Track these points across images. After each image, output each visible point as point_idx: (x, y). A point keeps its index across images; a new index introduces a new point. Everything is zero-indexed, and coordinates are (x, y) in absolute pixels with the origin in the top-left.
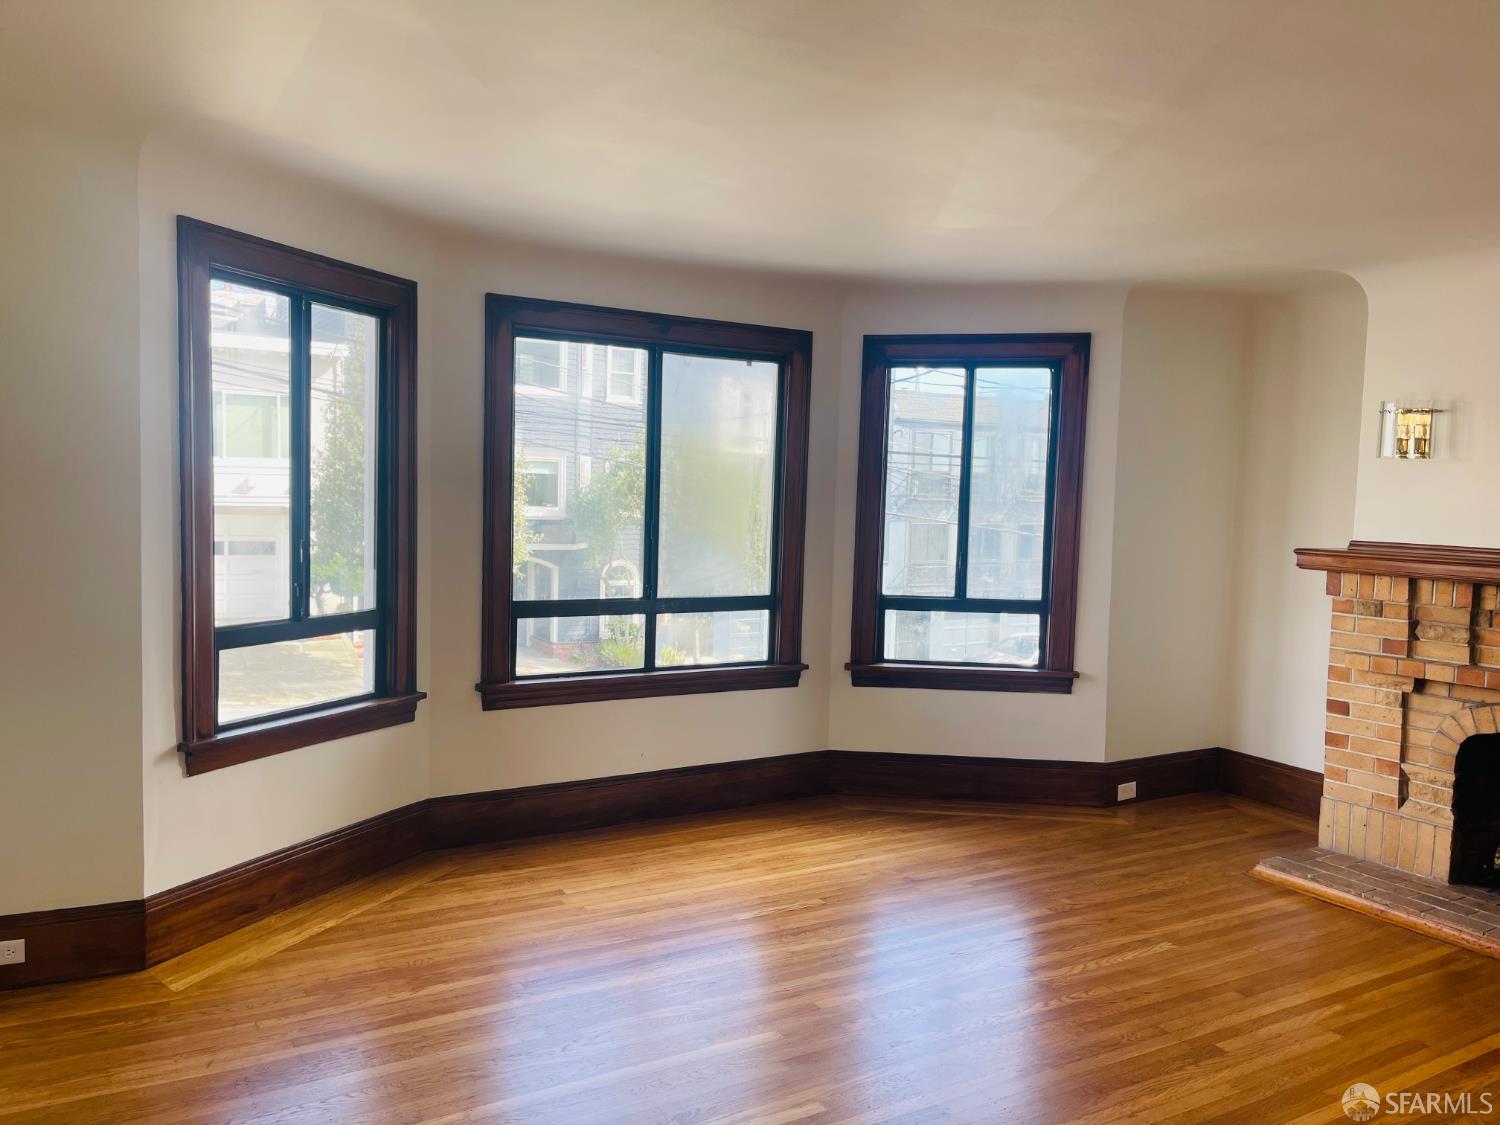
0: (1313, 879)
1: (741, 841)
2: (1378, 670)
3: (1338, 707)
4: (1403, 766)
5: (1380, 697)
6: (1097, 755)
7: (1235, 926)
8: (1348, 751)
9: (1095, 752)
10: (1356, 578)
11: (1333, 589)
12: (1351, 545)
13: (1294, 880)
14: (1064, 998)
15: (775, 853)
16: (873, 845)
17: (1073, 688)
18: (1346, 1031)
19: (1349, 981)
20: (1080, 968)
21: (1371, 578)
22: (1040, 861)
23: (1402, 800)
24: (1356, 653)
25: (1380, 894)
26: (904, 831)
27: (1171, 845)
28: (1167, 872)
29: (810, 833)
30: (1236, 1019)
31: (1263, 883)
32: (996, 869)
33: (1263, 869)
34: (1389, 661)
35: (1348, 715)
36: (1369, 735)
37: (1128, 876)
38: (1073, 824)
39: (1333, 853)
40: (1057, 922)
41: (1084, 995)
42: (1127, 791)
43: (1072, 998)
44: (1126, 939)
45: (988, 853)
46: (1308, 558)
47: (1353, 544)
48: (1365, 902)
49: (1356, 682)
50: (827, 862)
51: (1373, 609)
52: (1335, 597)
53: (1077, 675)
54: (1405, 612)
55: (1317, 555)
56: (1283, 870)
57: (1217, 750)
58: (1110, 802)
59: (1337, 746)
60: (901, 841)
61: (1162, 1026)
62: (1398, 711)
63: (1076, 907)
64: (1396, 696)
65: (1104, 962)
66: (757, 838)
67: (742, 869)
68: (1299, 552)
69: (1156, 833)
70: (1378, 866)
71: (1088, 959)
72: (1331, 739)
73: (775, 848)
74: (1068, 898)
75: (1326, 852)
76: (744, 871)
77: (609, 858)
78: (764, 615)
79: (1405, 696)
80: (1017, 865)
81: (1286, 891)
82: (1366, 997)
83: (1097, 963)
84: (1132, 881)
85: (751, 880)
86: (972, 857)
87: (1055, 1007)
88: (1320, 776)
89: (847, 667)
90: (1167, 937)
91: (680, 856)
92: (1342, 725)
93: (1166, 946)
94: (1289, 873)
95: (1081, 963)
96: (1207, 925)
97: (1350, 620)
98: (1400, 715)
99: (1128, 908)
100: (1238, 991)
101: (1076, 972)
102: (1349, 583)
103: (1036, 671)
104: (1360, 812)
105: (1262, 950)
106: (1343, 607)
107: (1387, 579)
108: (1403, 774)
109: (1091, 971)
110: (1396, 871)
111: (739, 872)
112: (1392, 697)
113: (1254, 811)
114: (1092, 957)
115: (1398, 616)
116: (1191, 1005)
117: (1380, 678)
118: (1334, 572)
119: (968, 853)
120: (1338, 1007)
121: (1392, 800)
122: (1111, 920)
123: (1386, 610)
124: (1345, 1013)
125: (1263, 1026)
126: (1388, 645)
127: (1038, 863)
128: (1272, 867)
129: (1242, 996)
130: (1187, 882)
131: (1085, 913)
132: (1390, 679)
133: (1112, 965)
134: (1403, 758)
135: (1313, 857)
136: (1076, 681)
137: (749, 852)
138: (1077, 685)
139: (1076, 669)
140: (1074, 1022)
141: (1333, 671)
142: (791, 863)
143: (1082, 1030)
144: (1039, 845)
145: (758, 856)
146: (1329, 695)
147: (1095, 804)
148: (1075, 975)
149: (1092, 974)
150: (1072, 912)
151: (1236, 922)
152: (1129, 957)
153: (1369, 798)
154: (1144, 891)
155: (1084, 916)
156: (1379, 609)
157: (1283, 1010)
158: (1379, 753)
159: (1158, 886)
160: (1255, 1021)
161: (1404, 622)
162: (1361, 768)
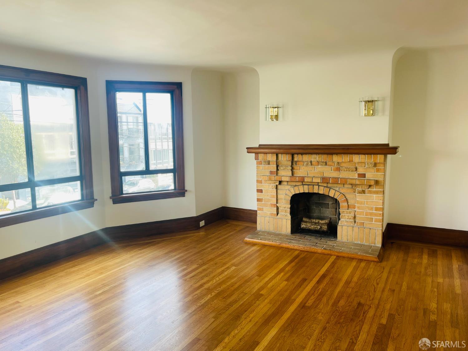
0: (261, 239)
1: (83, 266)
2: (270, 179)
3: (260, 191)
4: (277, 205)
5: (270, 187)
6: (194, 215)
7: (248, 257)
8: (263, 202)
9: (193, 213)
10: (263, 155)
11: (257, 158)
12: (259, 146)
13: (255, 240)
14: (215, 291)
15: (99, 267)
16: (132, 257)
17: (185, 195)
18: (287, 280)
19: (281, 266)
20: (215, 281)
21: (266, 154)
22: (186, 250)
23: (277, 214)
24: (263, 175)
25: (277, 240)
26: (140, 250)
27: (220, 237)
28: (223, 246)
29: (108, 257)
30: (261, 284)
31: (247, 243)
32: (175, 256)
33: (247, 239)
34: (273, 177)
35: (262, 193)
36: (268, 198)
37: (213, 249)
38: (191, 236)
39: (261, 231)
40: (202, 268)
41: (220, 289)
42: (202, 223)
43: (218, 291)
44: (223, 268)
45: (170, 251)
46: (250, 150)
47: (260, 145)
48: (275, 243)
49: (264, 183)
50: (119, 266)
51: (267, 163)
52: (258, 161)
53: (186, 191)
54: (275, 163)
55: (252, 149)
56: (252, 238)
57: (223, 207)
58: (198, 228)
59: (260, 201)
60: (141, 253)
61: (244, 292)
62: (275, 190)
63: (204, 262)
64: (274, 186)
65: (220, 277)
66: (90, 263)
67: (89, 276)
68: (247, 148)
69: (214, 235)
70: (273, 232)
71: (215, 277)
72: (259, 200)
73: (98, 265)
74: (201, 260)
75: (260, 231)
76: (90, 276)
77: (32, 284)
78: (78, 183)
79: (277, 186)
80: (181, 253)
81: (254, 244)
82: (287, 269)
83: (218, 278)
84: (215, 250)
85: (95, 279)
86: (166, 253)
87: (214, 295)
88: (256, 211)
89: (111, 198)
90: (233, 265)
91: (61, 277)
92: (261, 196)
93: (234, 268)
94: (254, 239)
95: (214, 279)
96: (241, 259)
97: (262, 166)
98: (276, 191)
99: (219, 259)
100: (257, 276)
101: (214, 282)
102: (261, 156)
103: (174, 191)
104: (267, 218)
105: (257, 262)
106: (259, 163)
107: (271, 154)
108: (277, 206)
109: (218, 281)
110: (278, 233)
111: (89, 277)
112: (273, 186)
113: (236, 223)
114: (216, 277)
115: (273, 164)
116: (248, 283)
117: (270, 182)
118: (257, 153)
119: (164, 253)
120: (282, 274)
121: (275, 214)
122: (216, 264)
123: (270, 163)
124: (284, 275)
125: (268, 284)
126: (271, 173)
127: (187, 251)
128: (249, 238)
129: (259, 277)
130: (230, 247)
131: (208, 263)
132: (273, 182)
133: (223, 278)
134: (277, 203)
135: (257, 233)
136: (186, 193)
137: (89, 269)
138: (186, 194)
139: (186, 189)
140: (221, 298)
141: (258, 181)
142: (106, 269)
143: (224, 300)
144: (184, 245)
145: (93, 270)
146: (257, 188)
147: (194, 229)
148: (215, 283)
149: (219, 282)
150: (204, 264)
151: (247, 256)
152: (226, 274)
153: (269, 214)
154: (220, 253)
155: (208, 265)
156: (269, 163)
157: (270, 278)
158: (271, 202)
159: (223, 250)
160: (266, 283)
161: (275, 166)
162: (266, 207)
